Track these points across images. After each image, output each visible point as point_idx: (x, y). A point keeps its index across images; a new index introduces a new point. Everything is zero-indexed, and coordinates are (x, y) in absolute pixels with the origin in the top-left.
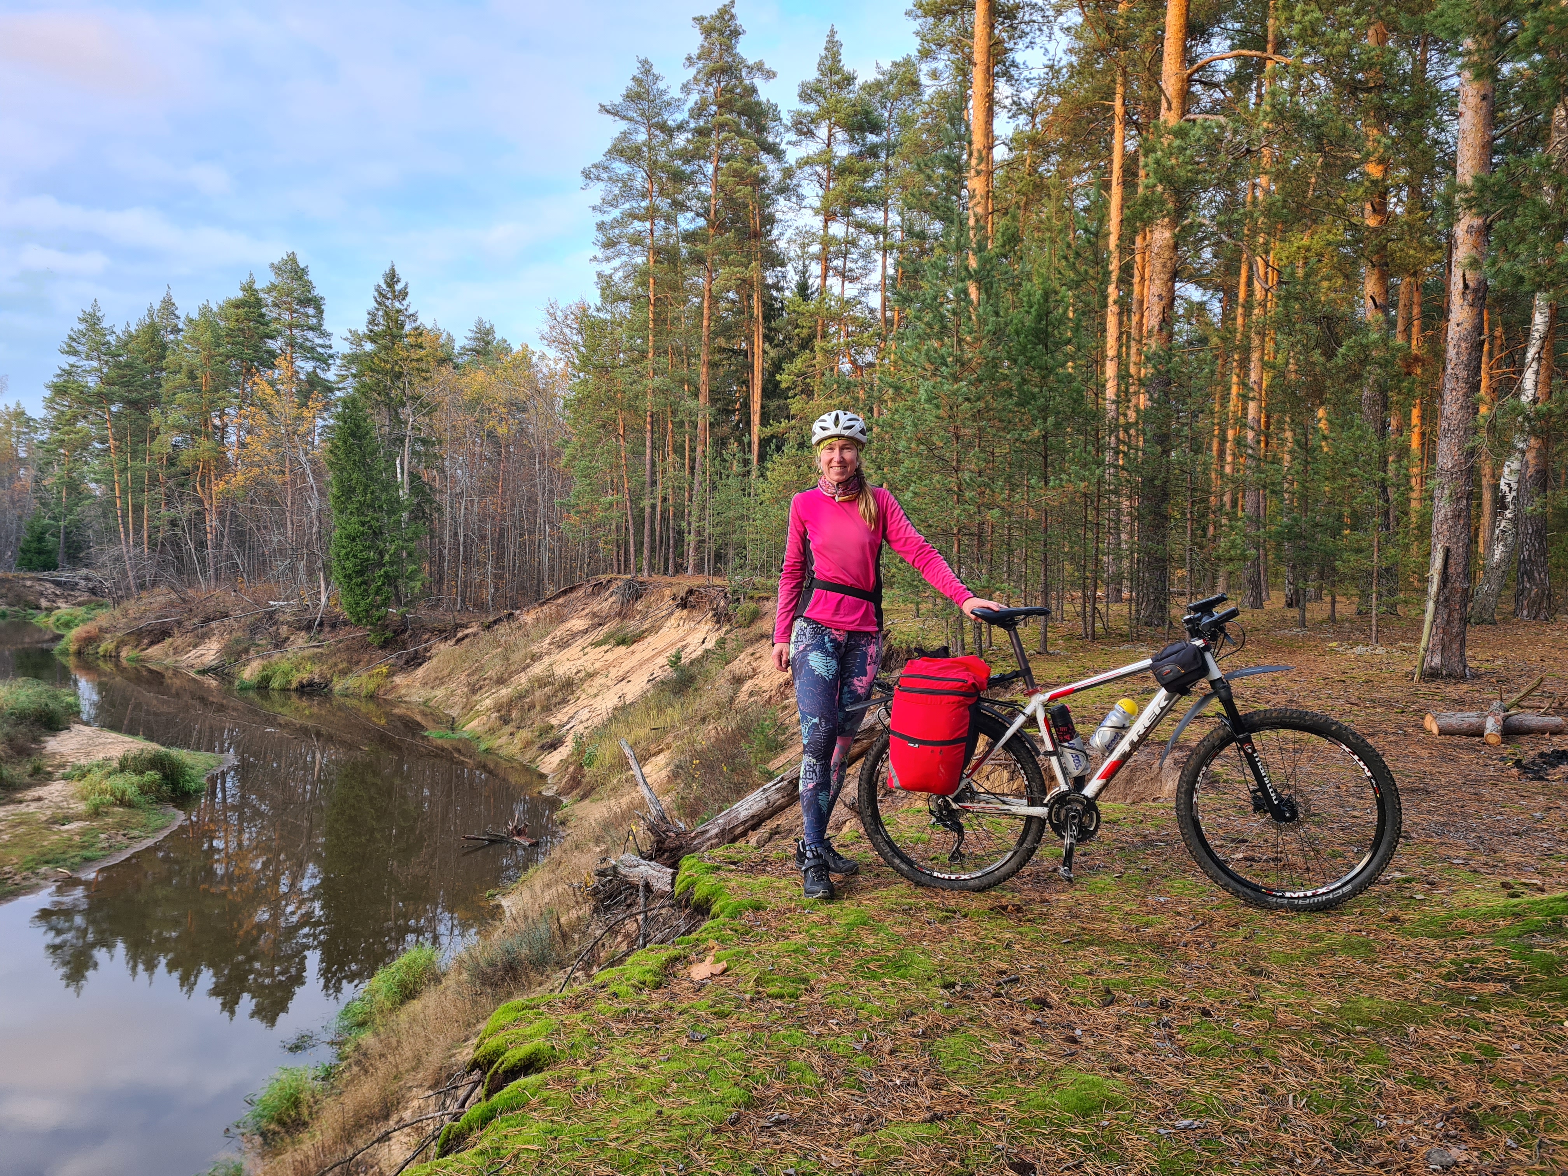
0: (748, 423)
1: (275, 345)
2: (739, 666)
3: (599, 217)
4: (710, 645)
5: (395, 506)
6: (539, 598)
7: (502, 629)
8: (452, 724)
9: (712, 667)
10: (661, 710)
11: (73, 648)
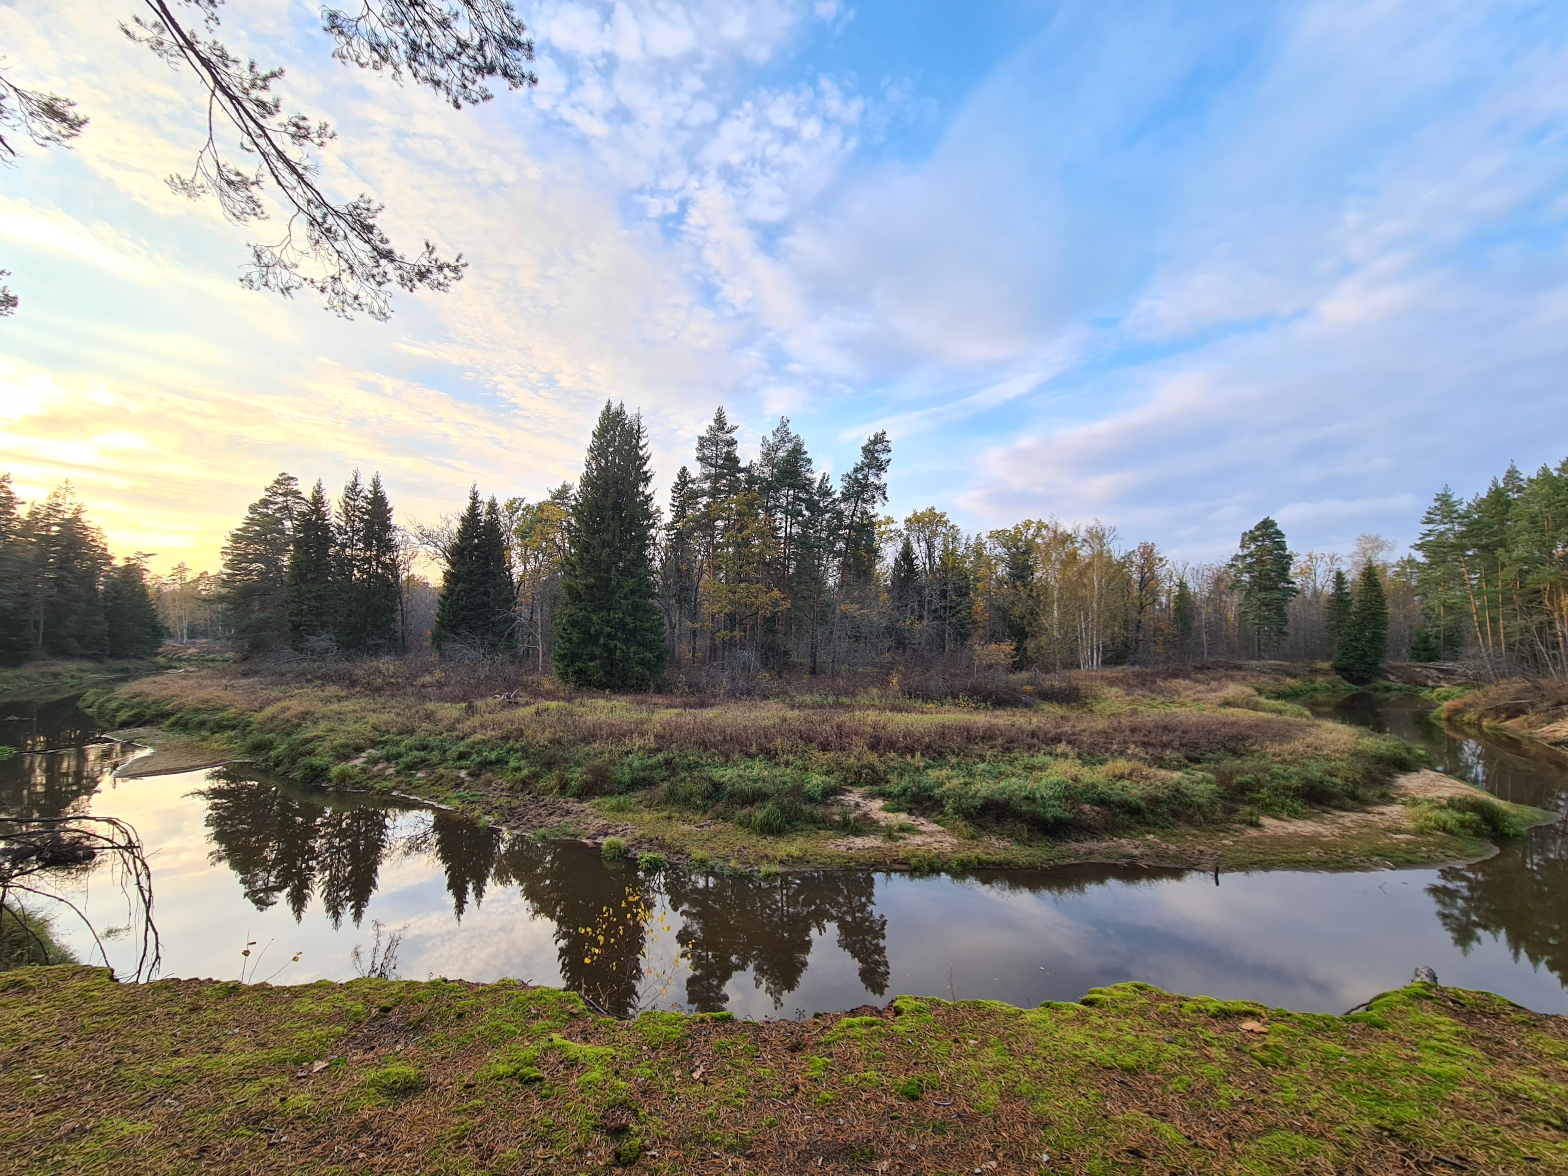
11: (1444, 715)
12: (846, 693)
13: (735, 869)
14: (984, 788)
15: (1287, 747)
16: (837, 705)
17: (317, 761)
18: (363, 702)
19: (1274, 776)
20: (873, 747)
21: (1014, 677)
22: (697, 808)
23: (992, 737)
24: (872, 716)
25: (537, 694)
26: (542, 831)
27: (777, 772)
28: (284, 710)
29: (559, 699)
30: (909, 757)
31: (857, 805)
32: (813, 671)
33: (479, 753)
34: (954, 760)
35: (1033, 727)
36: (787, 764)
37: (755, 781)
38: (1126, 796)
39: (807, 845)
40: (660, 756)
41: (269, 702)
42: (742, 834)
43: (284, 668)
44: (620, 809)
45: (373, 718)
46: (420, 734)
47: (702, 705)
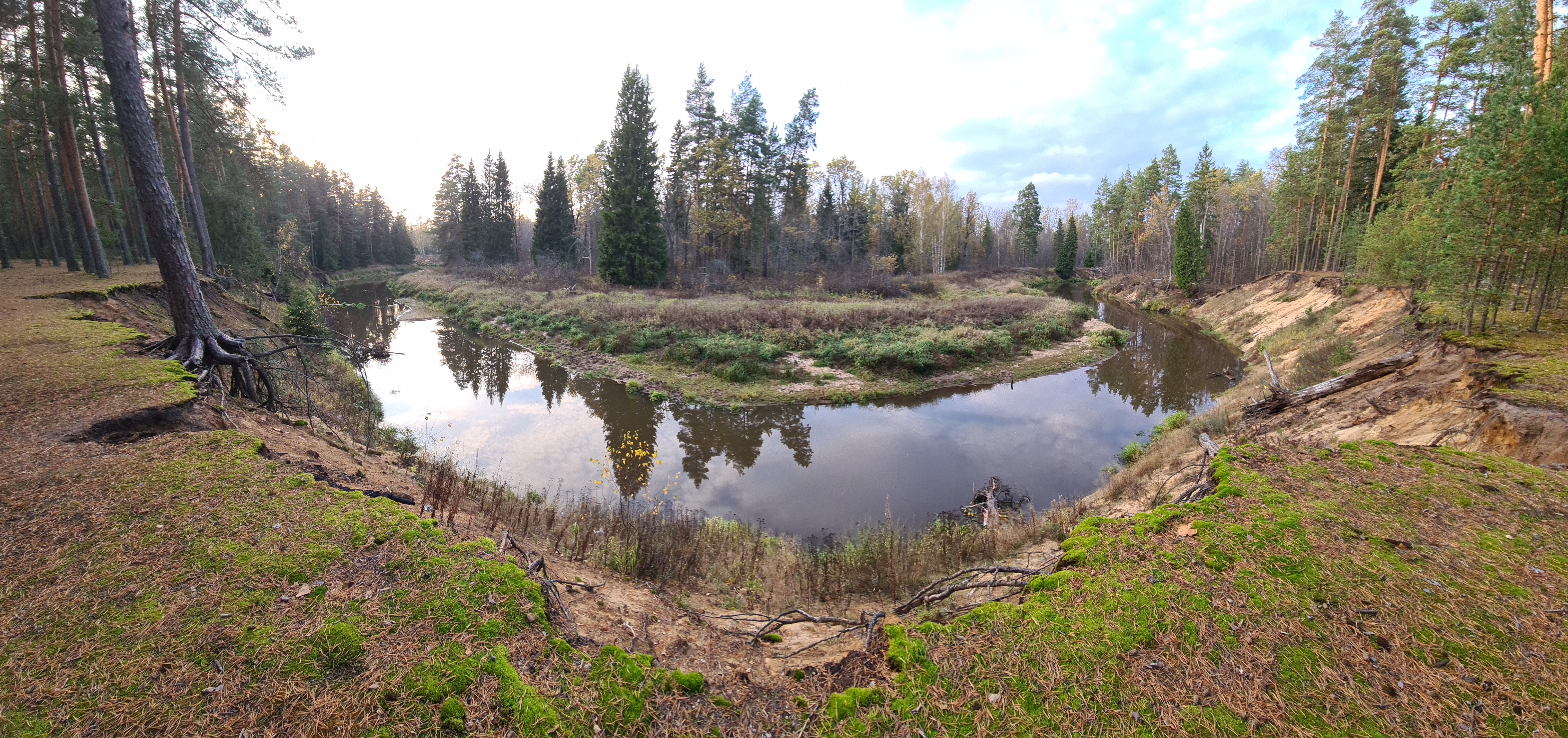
0: (1371, 196)
1: (1162, 182)
2: (1339, 316)
3: (1302, 102)
4: (1328, 304)
5: (1198, 243)
6: (1253, 280)
7: (1235, 292)
8: (1211, 329)
9: (1327, 316)
10: (1297, 331)
11: (1097, 293)
12: (788, 289)
13: (712, 404)
14: (880, 349)
15: (1042, 312)
16: (782, 297)
17: (474, 320)
18: (496, 289)
19: (1037, 328)
20: (807, 325)
21: (896, 278)
22: (688, 364)
23: (885, 317)
24: (805, 304)
25: (588, 288)
26: (590, 372)
27: (741, 342)
28: (461, 291)
29: (601, 291)
30: (830, 332)
31: (796, 363)
32: (765, 275)
33: (554, 322)
34: (860, 332)
35: (910, 309)
36: (748, 336)
37: (727, 348)
38: (964, 347)
39: (762, 389)
40: (664, 330)
41: (455, 288)
42: (717, 381)
43: (462, 269)
44: (638, 362)
45: (500, 299)
46: (523, 309)
47: (691, 296)
